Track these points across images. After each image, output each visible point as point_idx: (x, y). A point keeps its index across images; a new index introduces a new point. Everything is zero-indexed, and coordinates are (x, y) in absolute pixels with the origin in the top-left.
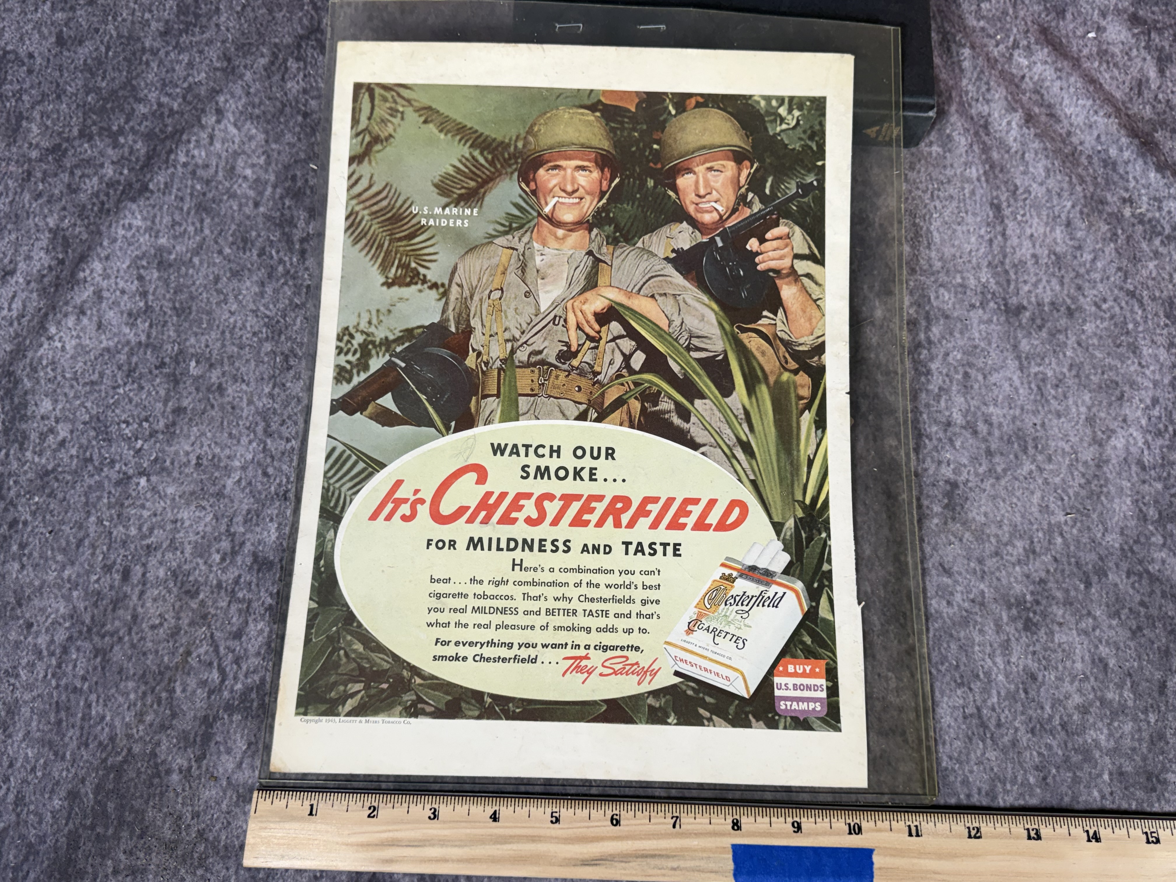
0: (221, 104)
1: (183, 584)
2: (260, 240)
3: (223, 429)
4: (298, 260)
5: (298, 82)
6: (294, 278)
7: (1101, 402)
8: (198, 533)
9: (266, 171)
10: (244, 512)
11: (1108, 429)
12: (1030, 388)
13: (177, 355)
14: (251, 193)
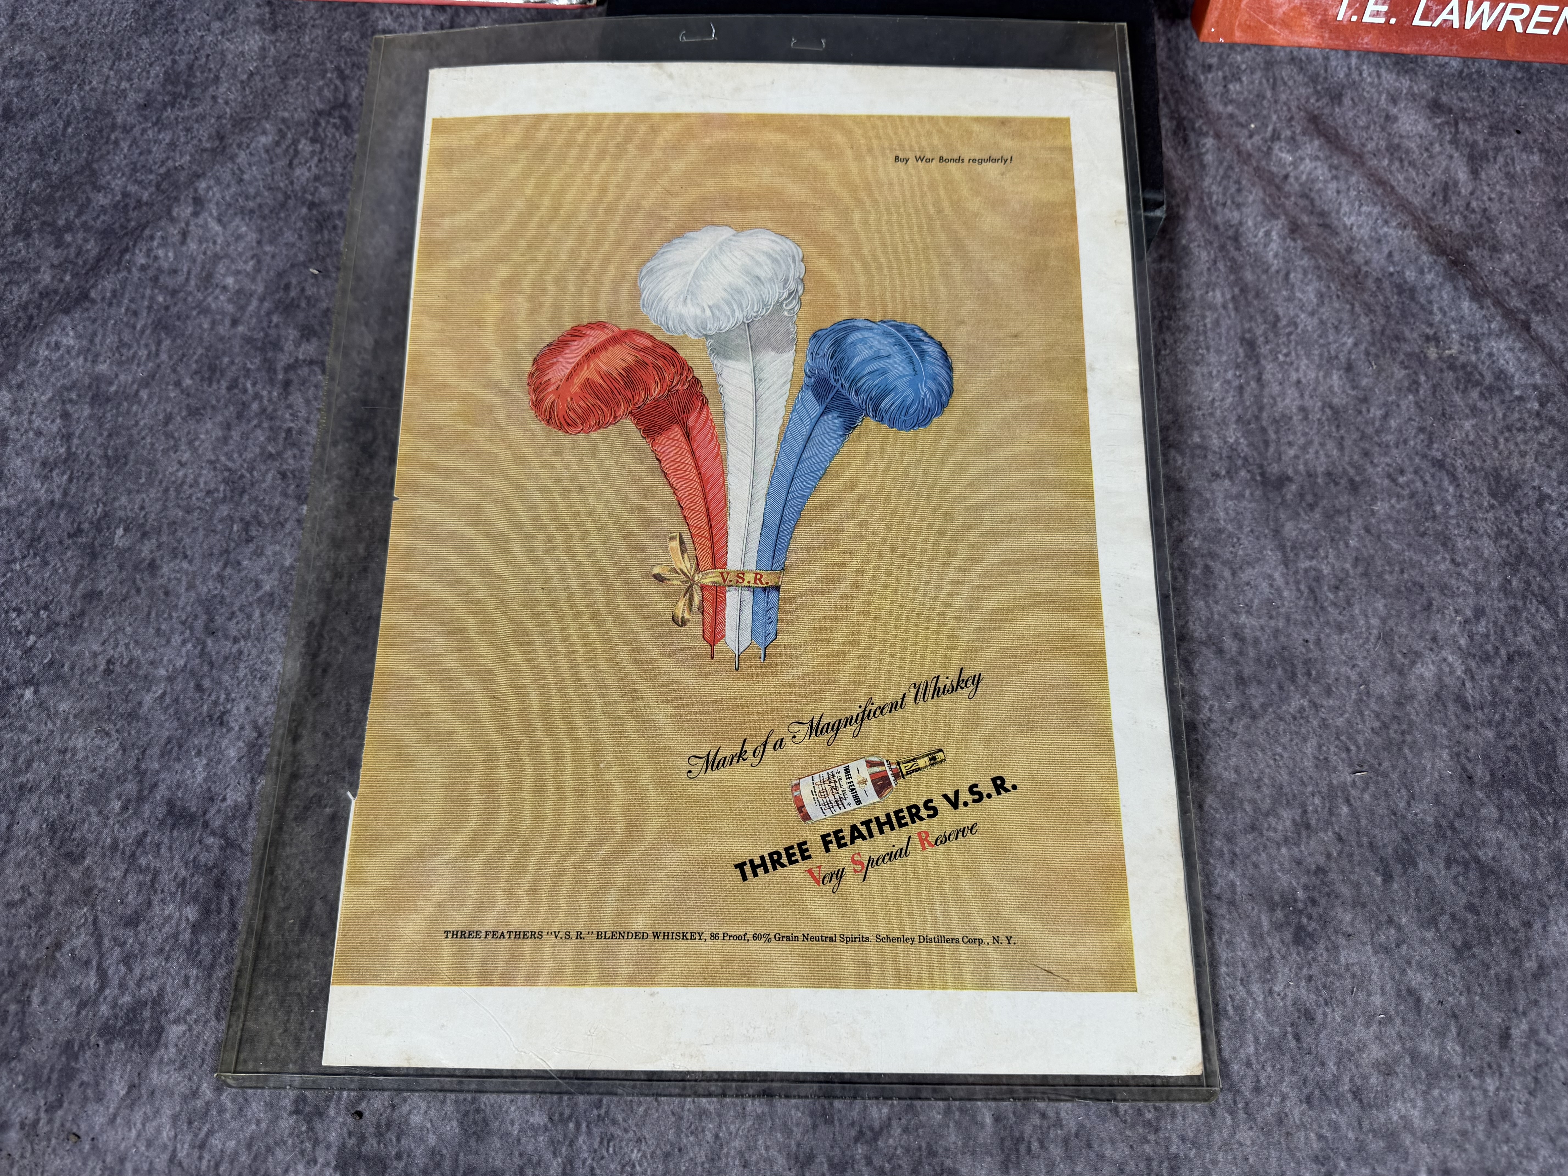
0: (201, 192)
1: (62, 843)
2: (234, 368)
3: (148, 622)
4: (280, 394)
5: (309, 169)
6: (271, 419)
7: (1399, 612)
8: (95, 770)
9: (254, 280)
10: (163, 742)
11: (1410, 650)
12: (1299, 590)
13: (99, 520)
14: (230, 308)
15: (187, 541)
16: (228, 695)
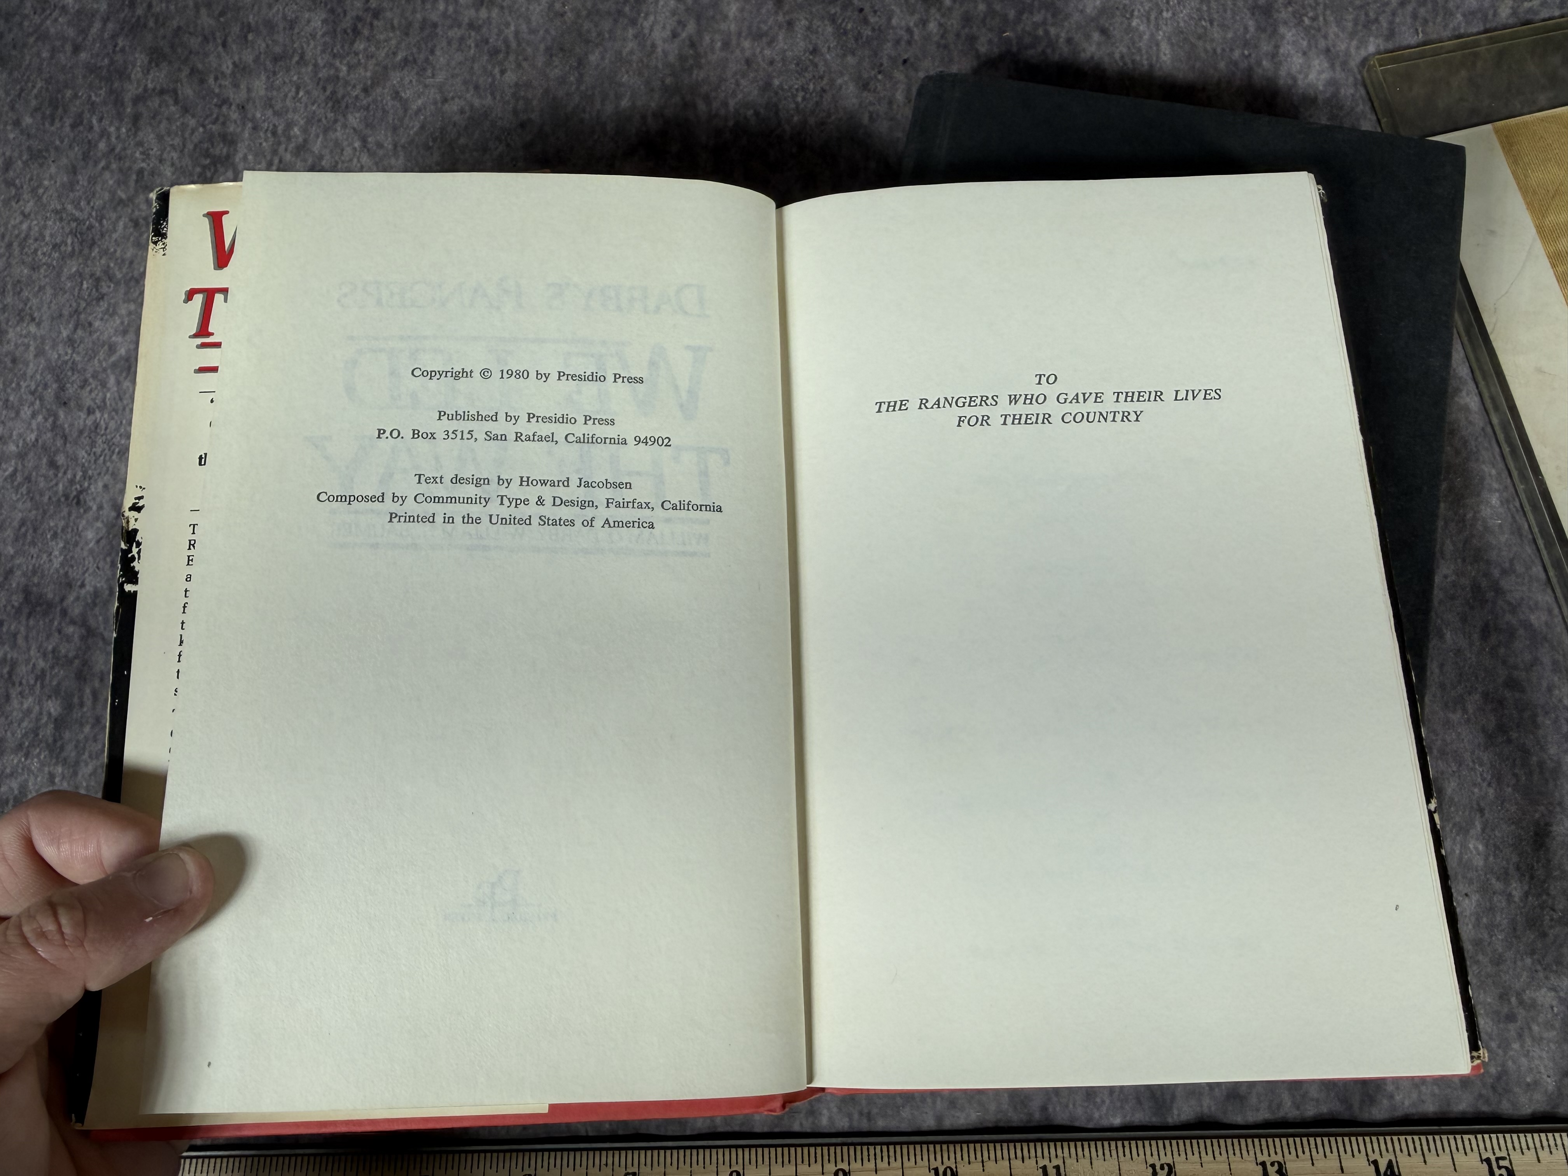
2: (77, 102)
4: (128, 130)
6: (120, 159)
15: (34, 301)
16: (85, 472)
